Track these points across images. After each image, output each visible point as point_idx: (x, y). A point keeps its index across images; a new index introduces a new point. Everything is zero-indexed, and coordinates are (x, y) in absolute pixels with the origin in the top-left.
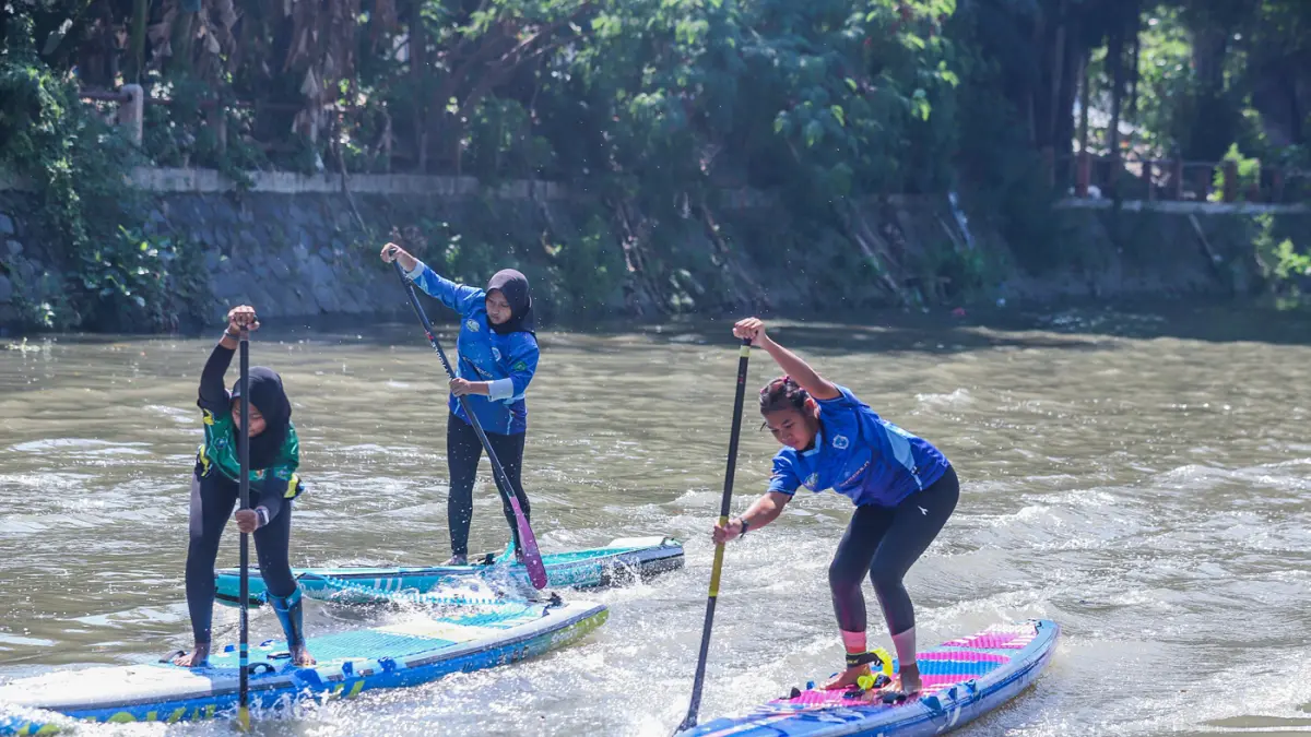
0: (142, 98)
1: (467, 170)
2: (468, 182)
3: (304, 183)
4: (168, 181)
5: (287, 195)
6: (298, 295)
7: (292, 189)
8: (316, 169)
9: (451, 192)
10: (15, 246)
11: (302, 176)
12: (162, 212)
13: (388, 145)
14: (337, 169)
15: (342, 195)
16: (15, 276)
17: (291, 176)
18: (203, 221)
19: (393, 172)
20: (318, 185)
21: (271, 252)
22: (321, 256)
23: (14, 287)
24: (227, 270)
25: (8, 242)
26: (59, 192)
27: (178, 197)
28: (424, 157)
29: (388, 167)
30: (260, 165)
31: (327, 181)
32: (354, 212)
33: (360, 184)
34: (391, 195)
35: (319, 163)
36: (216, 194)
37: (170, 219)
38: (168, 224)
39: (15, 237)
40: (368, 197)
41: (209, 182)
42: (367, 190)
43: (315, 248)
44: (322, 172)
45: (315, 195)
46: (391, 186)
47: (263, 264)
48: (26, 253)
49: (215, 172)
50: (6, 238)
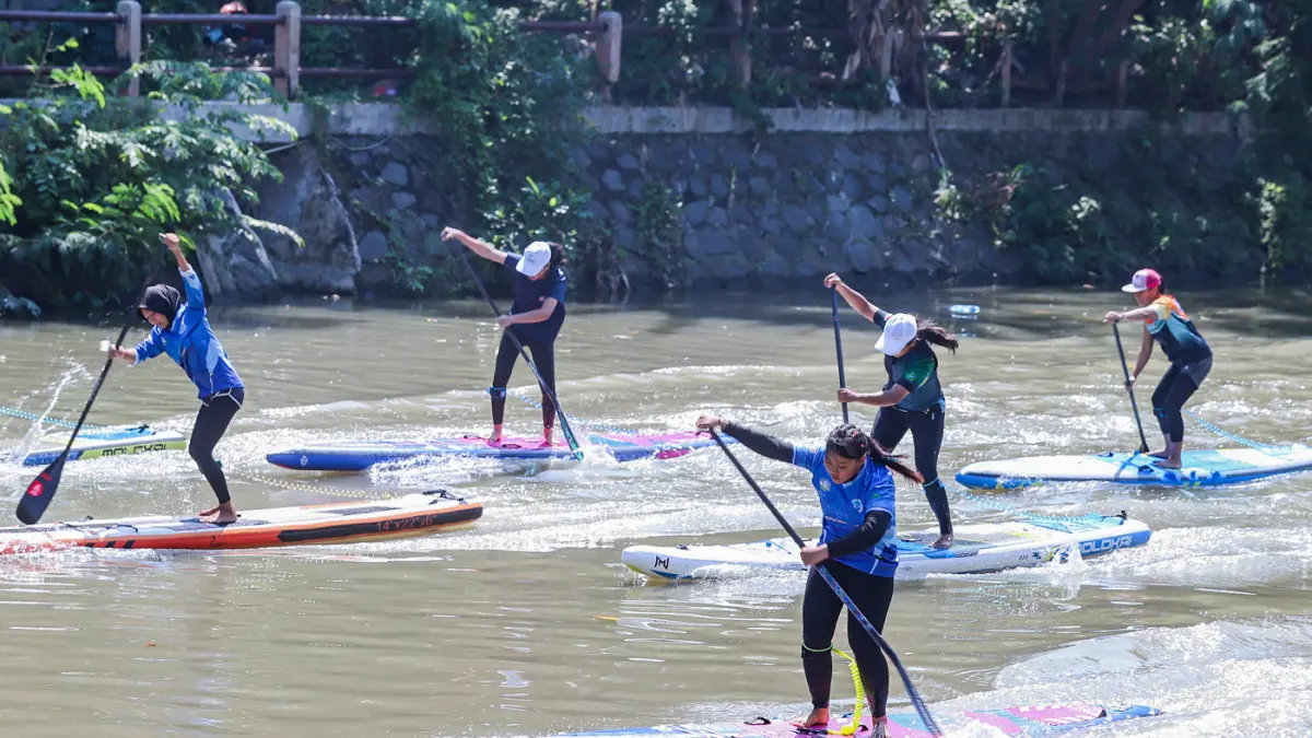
0: (620, 28)
1: (1131, 103)
2: (1127, 117)
3: (867, 120)
4: (653, 121)
5: (839, 135)
6: (822, 253)
7: (846, 128)
8: (889, 103)
9: (1103, 127)
10: (406, 199)
11: (863, 112)
12: (638, 157)
13: (1006, 71)
14: (922, 104)
15: (923, 135)
16: (396, 235)
17: (847, 112)
18: (697, 166)
19: (1012, 105)
20: (890, 122)
21: (791, 202)
22: (870, 207)
23: (391, 245)
24: (717, 224)
25: (395, 195)
26: (467, 138)
27: (668, 140)
28: (1062, 87)
29: (1006, 97)
30: (802, 102)
31: (904, 117)
32: (935, 153)
33: (953, 121)
34: (1003, 133)
35: (895, 96)
36: (729, 134)
37: (647, 165)
38: (643, 170)
39: (408, 188)
40: (964, 136)
41: (719, 121)
42: (965, 127)
43: (861, 199)
44: (898, 106)
45: (883, 136)
46: (1004, 122)
47: (777, 216)
48: (419, 208)
49: (728, 110)
50: (393, 190)
